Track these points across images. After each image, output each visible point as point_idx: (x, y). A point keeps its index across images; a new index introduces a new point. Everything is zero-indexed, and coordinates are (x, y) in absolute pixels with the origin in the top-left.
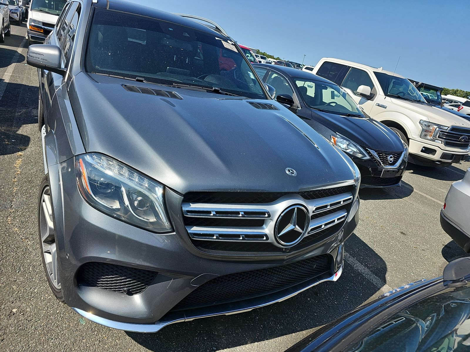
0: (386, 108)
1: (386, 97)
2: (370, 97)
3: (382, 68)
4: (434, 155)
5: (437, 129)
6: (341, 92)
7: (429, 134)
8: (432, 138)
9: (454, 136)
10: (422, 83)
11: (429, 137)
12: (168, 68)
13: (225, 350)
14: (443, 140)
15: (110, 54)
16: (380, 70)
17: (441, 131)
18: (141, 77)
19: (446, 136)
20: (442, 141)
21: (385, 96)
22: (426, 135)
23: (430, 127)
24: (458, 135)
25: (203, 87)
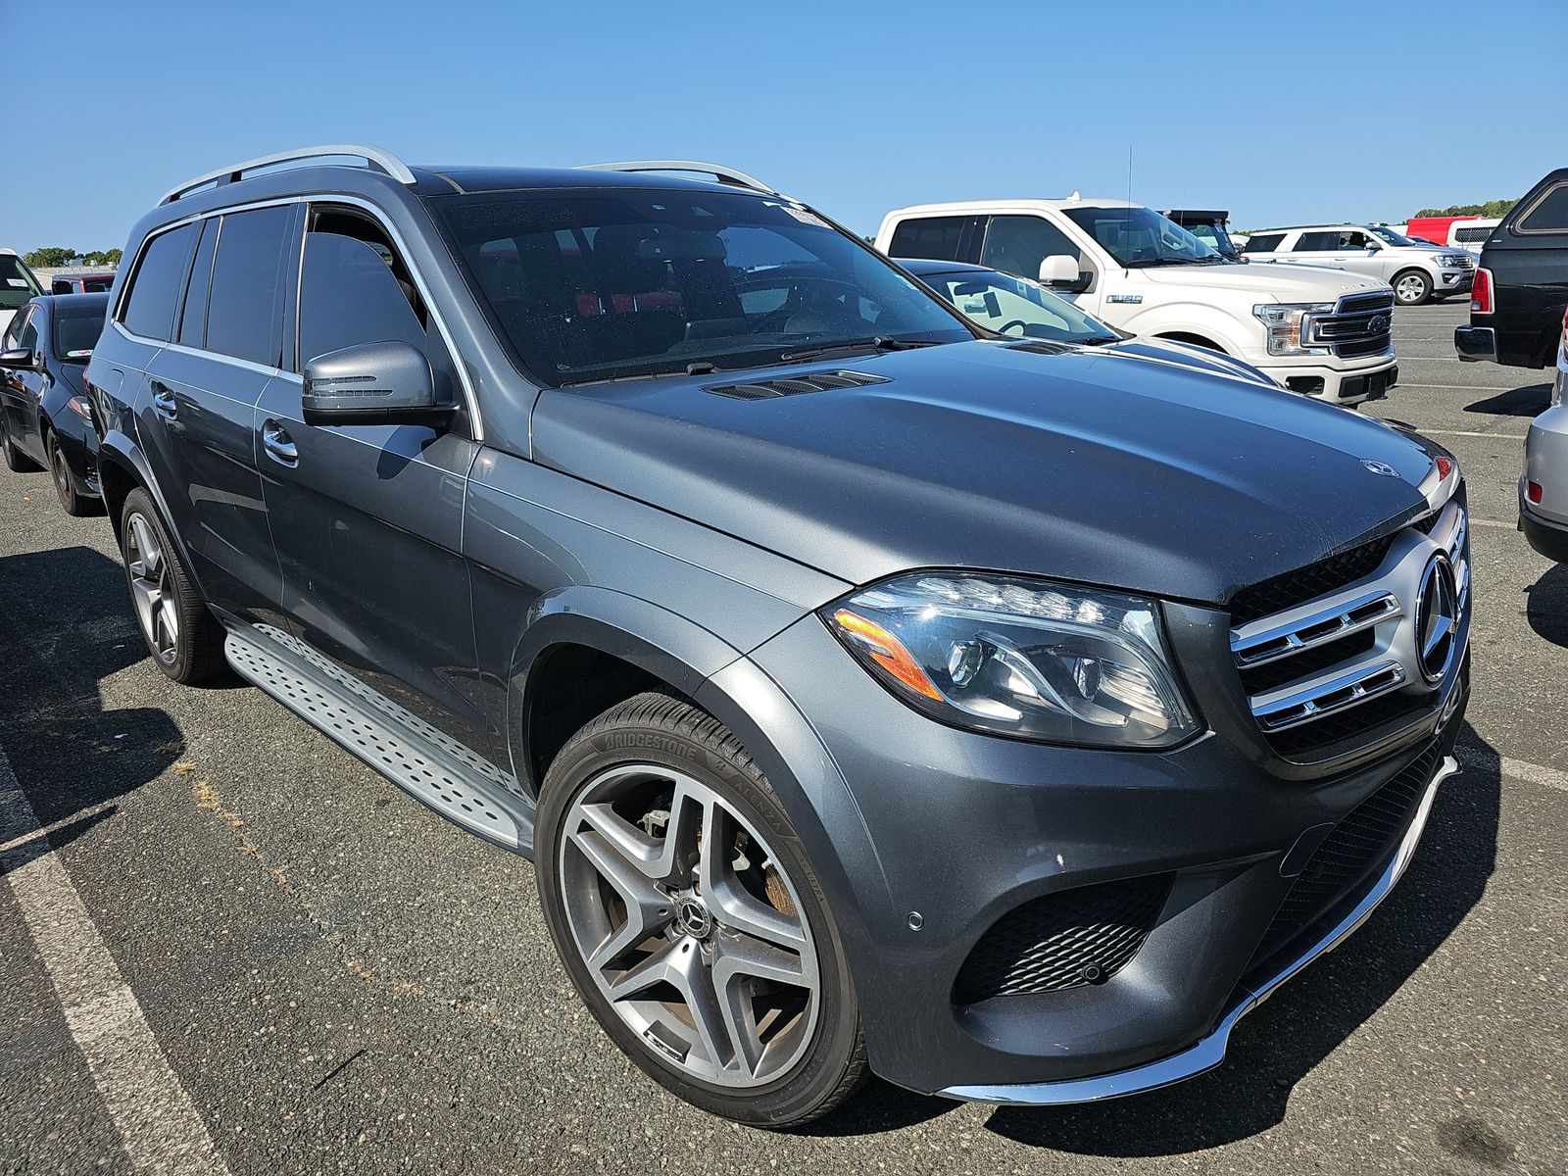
0: (1140, 302)
1: (1127, 273)
2: (1082, 284)
3: (1076, 194)
4: (1320, 391)
5: (1307, 317)
6: (1022, 288)
7: (1287, 338)
8: (1299, 347)
9: (1350, 325)
10: (1172, 211)
11: (1291, 348)
12: (689, 324)
13: (1308, 1075)
14: (1329, 344)
15: (568, 320)
16: (1075, 202)
17: (1319, 320)
18: (701, 360)
19: (1335, 329)
20: (1328, 347)
21: (1125, 270)
22: (1281, 344)
23: (1284, 317)
24: (1362, 317)
25: (822, 349)
